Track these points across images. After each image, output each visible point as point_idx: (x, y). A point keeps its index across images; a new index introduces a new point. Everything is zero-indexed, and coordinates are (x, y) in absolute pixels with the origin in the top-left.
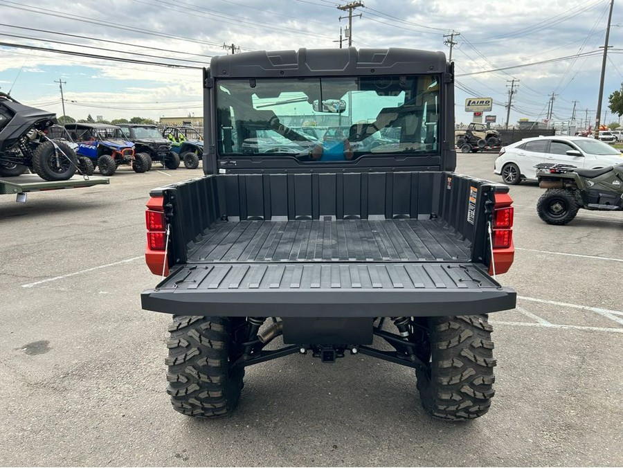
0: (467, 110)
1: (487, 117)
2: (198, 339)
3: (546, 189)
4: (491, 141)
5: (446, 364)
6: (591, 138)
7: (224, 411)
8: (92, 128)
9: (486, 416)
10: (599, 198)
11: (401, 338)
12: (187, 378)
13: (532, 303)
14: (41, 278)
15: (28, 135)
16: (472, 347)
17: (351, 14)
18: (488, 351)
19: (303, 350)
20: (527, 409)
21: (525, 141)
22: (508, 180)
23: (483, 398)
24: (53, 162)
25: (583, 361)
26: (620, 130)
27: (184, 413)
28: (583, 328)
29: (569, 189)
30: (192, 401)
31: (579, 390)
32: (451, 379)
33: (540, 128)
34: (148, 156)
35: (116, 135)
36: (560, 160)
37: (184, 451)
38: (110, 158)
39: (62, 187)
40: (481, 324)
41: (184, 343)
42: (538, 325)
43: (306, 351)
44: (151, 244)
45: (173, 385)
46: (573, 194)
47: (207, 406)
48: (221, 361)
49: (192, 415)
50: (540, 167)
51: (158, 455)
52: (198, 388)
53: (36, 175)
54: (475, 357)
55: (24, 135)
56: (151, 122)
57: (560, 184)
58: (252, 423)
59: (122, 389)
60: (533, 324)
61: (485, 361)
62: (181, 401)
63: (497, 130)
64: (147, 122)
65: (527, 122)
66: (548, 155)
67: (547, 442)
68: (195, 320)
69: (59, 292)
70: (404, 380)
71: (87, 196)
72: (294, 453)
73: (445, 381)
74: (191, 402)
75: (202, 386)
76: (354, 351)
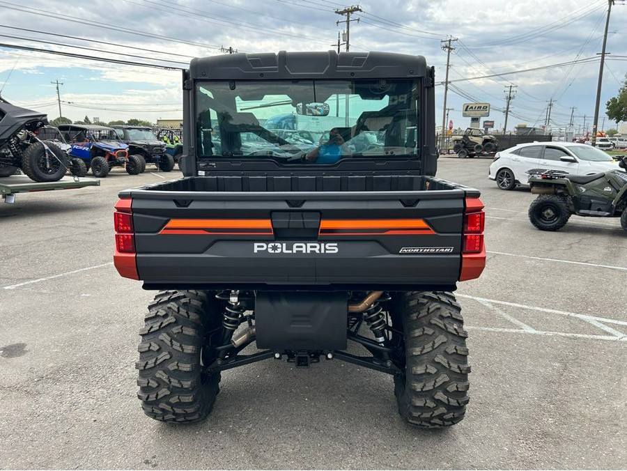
0: (465, 115)
1: (484, 122)
2: (169, 343)
3: (538, 195)
4: (487, 146)
5: (420, 370)
6: (588, 145)
7: (196, 416)
8: (86, 130)
9: (462, 423)
10: (591, 204)
11: (377, 343)
12: (157, 382)
13: (518, 309)
14: (23, 280)
15: (18, 135)
16: (446, 354)
17: (348, 18)
18: (463, 357)
19: (277, 355)
20: (505, 416)
21: (519, 146)
22: (503, 185)
23: (457, 405)
24: (43, 163)
25: (565, 368)
26: (617, 136)
27: (155, 418)
28: (568, 335)
29: (561, 195)
30: (163, 405)
31: (559, 397)
32: (425, 386)
33: (537, 134)
34: (142, 158)
35: (110, 137)
36: (554, 166)
37: (154, 457)
38: (104, 160)
39: (52, 188)
40: (455, 330)
41: (155, 347)
42: (522, 331)
43: (280, 356)
44: (119, 246)
45: (143, 389)
46: (565, 200)
47: (178, 411)
48: (192, 366)
49: (164, 420)
50: (532, 172)
51: (126, 461)
52: (168, 393)
53: (26, 176)
54: (448, 363)
55: (14, 135)
56: (148, 124)
57: (552, 190)
58: (226, 429)
59: (96, 393)
60: (517, 330)
61: (459, 367)
62: (152, 406)
63: (494, 136)
64: (145, 124)
65: (525, 128)
66: (542, 161)
67: (523, 450)
68: (167, 323)
69: (41, 294)
70: (383, 386)
71: (78, 198)
72: (265, 460)
73: (418, 387)
74: (161, 407)
75: (174, 391)
76: (330, 356)
